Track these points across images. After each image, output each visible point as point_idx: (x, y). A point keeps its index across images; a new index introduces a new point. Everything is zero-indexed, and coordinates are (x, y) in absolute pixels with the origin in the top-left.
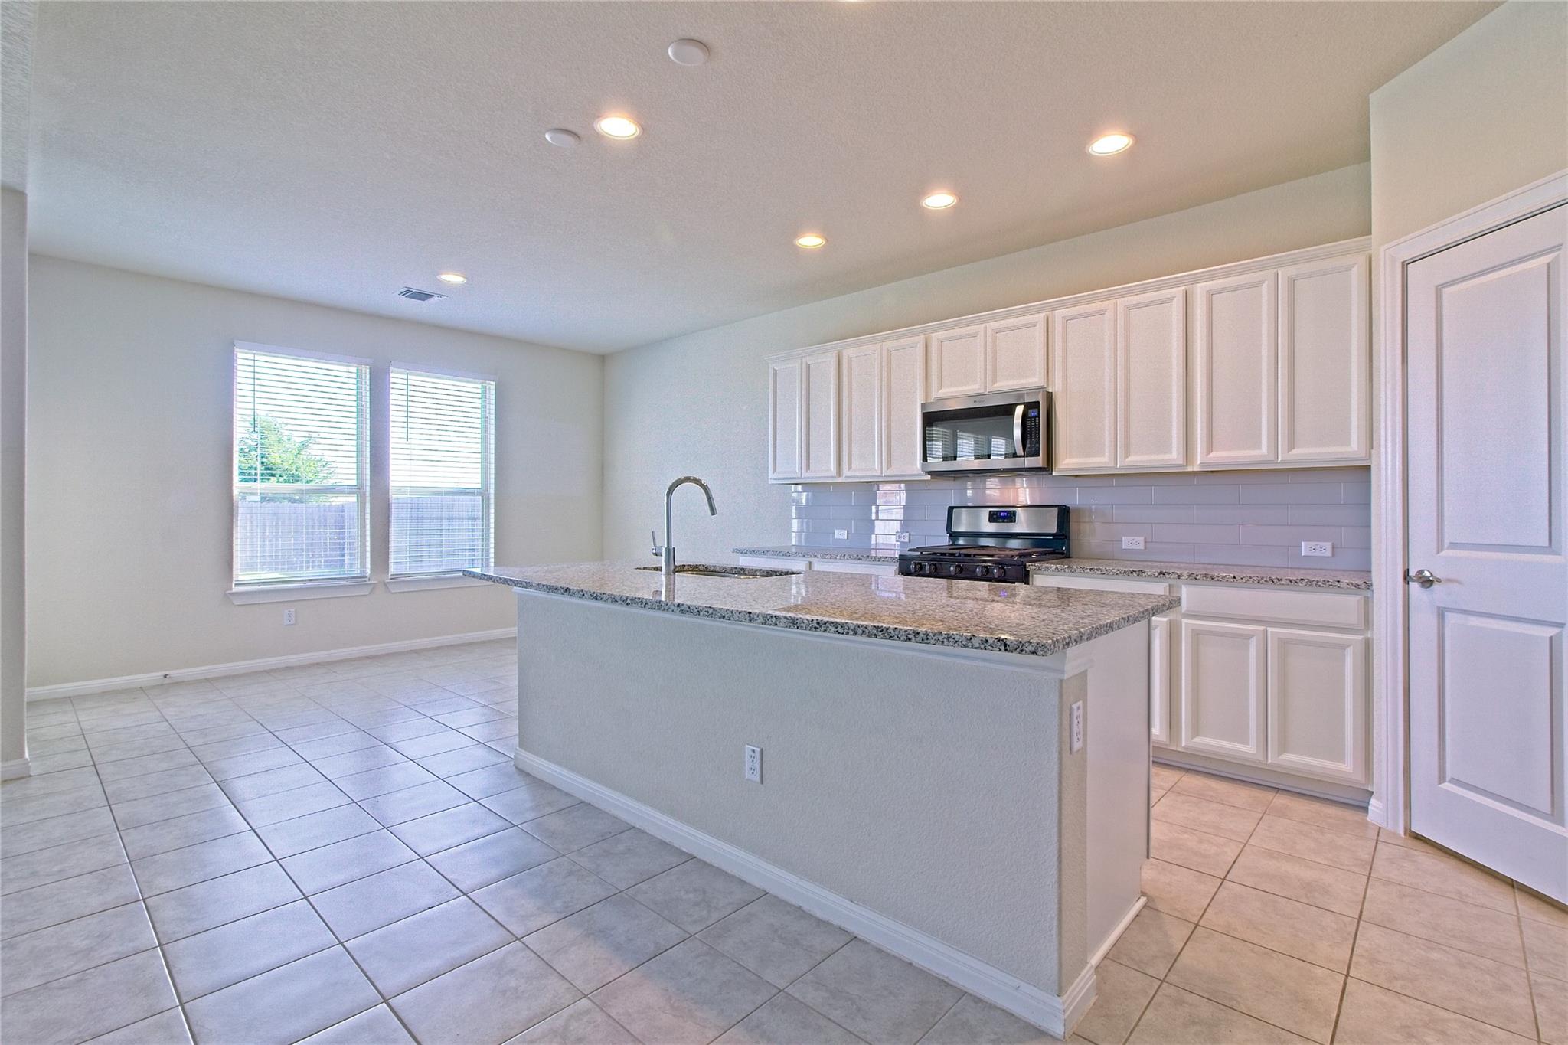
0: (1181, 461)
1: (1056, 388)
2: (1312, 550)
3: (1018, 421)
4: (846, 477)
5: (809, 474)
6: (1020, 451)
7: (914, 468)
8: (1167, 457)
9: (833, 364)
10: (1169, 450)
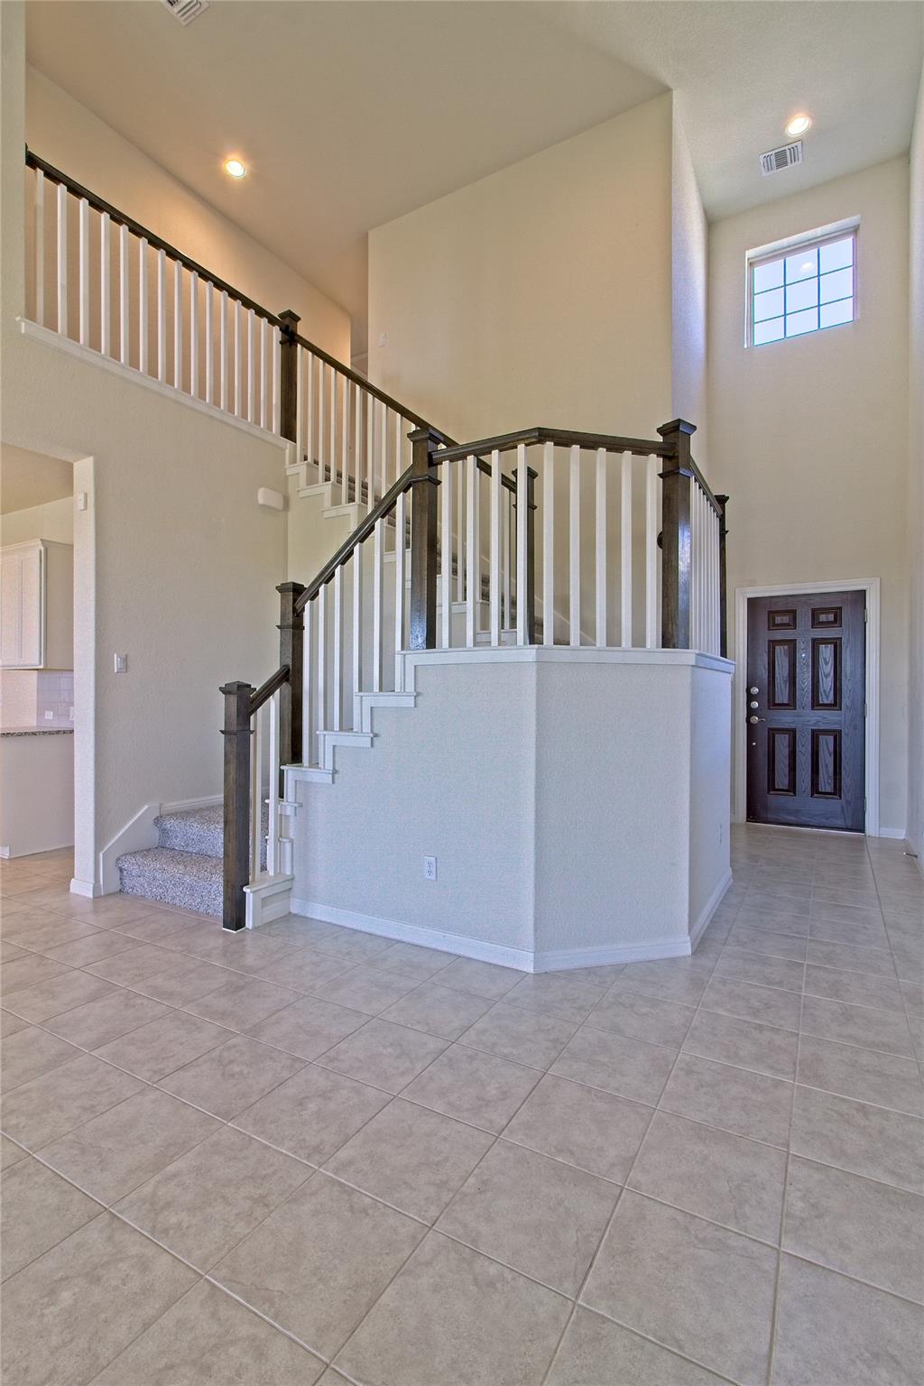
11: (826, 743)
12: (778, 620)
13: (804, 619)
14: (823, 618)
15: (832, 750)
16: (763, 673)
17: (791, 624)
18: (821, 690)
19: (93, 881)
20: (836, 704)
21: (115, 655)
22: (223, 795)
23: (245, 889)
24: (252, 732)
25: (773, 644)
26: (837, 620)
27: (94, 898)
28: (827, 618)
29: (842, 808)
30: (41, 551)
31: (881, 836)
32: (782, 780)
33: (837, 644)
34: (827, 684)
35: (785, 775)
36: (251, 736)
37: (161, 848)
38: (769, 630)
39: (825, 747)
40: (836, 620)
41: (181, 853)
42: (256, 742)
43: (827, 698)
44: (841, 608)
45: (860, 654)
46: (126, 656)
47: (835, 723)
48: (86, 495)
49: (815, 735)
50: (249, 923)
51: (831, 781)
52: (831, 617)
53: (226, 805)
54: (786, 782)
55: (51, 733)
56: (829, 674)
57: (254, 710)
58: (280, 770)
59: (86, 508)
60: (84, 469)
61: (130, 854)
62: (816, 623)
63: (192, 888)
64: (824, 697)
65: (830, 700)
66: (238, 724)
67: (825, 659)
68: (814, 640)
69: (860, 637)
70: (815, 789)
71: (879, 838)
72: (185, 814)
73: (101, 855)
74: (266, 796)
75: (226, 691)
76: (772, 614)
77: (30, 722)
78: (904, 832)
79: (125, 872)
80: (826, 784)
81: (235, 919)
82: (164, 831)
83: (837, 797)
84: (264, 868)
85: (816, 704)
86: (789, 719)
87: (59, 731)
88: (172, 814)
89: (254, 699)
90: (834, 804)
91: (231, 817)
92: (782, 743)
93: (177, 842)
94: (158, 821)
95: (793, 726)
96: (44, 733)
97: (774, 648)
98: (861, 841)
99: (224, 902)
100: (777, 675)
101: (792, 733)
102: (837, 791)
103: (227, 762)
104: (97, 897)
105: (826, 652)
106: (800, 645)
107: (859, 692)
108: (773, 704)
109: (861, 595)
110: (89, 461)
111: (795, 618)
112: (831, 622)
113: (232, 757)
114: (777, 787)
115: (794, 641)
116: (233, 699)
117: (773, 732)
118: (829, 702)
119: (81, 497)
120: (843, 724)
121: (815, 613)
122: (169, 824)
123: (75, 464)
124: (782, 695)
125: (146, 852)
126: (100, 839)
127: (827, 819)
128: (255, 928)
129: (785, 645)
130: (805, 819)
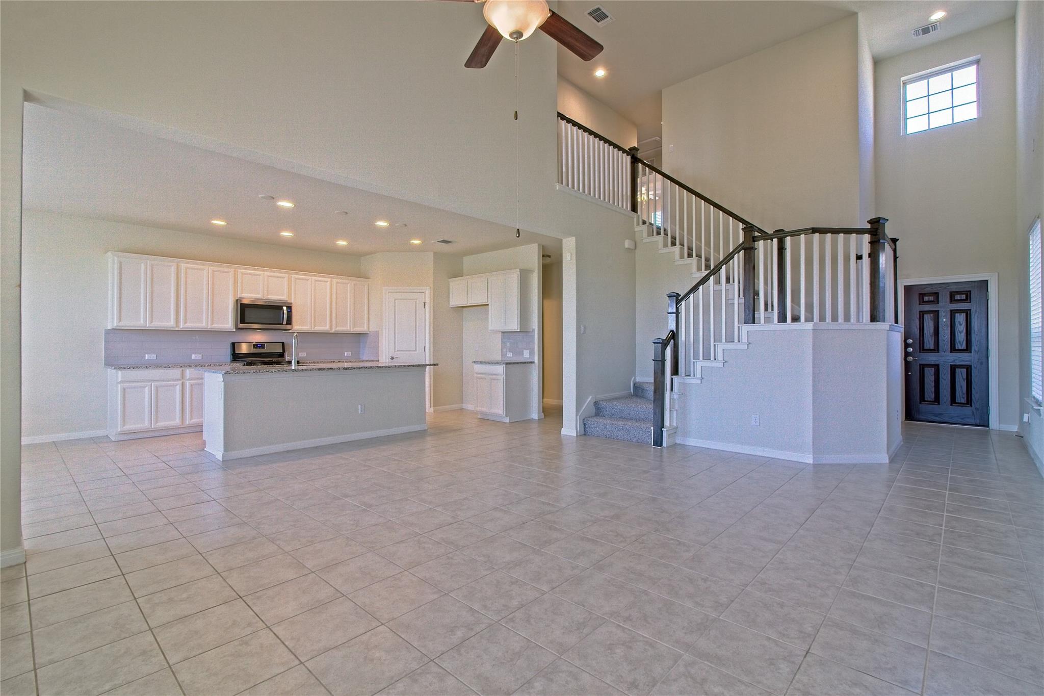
1: (292, 302)
2: (347, 354)
3: (285, 312)
4: (183, 328)
5: (152, 325)
6: (285, 322)
7: (227, 326)
8: (325, 328)
9: (173, 269)
10: (326, 326)
11: (961, 374)
12: (926, 299)
13: (944, 298)
14: (958, 297)
15: (965, 377)
16: (916, 331)
17: (936, 301)
18: (957, 341)
19: (575, 427)
20: (968, 349)
21: (582, 326)
23: (662, 429)
25: (922, 314)
26: (968, 299)
28: (961, 297)
29: (973, 412)
31: (1000, 429)
32: (930, 394)
33: (968, 313)
34: (961, 337)
35: (932, 392)
37: (599, 413)
38: (919, 304)
39: (960, 375)
40: (966, 299)
43: (961, 345)
44: (971, 291)
45: (984, 319)
47: (967, 361)
48: (571, 254)
49: (953, 368)
50: (664, 444)
51: (965, 396)
52: (964, 297)
53: (655, 392)
54: (933, 396)
56: (962, 331)
57: (665, 350)
58: (671, 378)
59: (571, 259)
62: (952, 300)
64: (959, 345)
65: (964, 346)
66: (661, 357)
67: (959, 322)
68: (951, 311)
69: (984, 309)
70: (953, 400)
71: (999, 431)
72: (610, 400)
73: (578, 417)
76: (922, 295)
77: (497, 358)
78: (1017, 427)
80: (961, 396)
81: (658, 442)
82: (598, 408)
83: (969, 405)
85: (953, 349)
86: (934, 359)
88: (601, 401)
90: (967, 410)
91: (658, 397)
92: (929, 374)
93: (607, 411)
94: (597, 403)
95: (937, 363)
96: (521, 363)
97: (923, 317)
98: (987, 434)
99: (654, 435)
100: (925, 332)
101: (937, 367)
102: (969, 401)
103: (656, 373)
104: (577, 436)
105: (960, 318)
106: (942, 314)
107: (984, 342)
108: (922, 349)
109: (985, 283)
111: (938, 297)
112: (964, 300)
113: (659, 371)
114: (926, 400)
115: (938, 311)
117: (922, 367)
118: (962, 348)
119: (569, 254)
120: (973, 361)
121: (952, 294)
122: (603, 404)
123: (564, 241)
124: (929, 343)
126: (578, 410)
127: (962, 419)
129: (931, 313)
130: (946, 419)
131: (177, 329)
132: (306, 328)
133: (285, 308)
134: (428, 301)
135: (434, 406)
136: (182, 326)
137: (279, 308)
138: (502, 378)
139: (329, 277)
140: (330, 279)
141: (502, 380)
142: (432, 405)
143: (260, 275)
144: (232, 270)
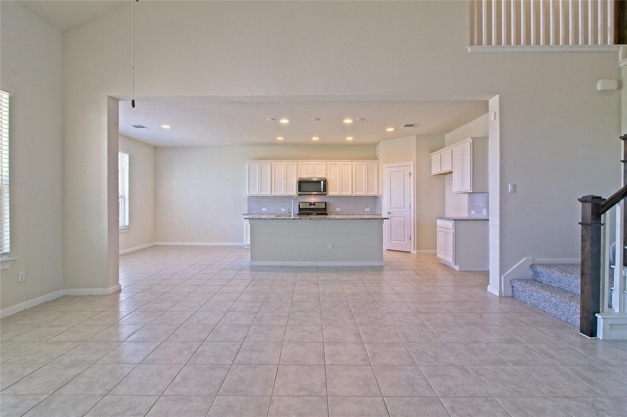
0: (351, 194)
1: (328, 178)
2: (367, 210)
3: (322, 184)
4: (274, 195)
5: (261, 194)
6: (322, 191)
7: (293, 193)
8: (349, 193)
9: (269, 166)
10: (349, 192)
19: (499, 289)
21: (509, 184)
22: (580, 259)
23: (596, 315)
24: (603, 224)
27: (500, 296)
30: (471, 142)
36: (602, 227)
37: (535, 280)
41: (548, 286)
42: (606, 230)
46: (515, 184)
48: (495, 113)
50: (600, 334)
53: (583, 264)
55: (475, 220)
57: (604, 212)
58: (624, 248)
59: (495, 119)
60: (494, 102)
61: (517, 280)
63: (556, 305)
66: (592, 220)
72: (549, 266)
73: (503, 277)
74: (613, 263)
75: (583, 200)
77: (465, 215)
79: (515, 288)
81: (589, 330)
82: (536, 272)
84: (610, 306)
87: (479, 219)
88: (540, 264)
89: (603, 206)
91: (586, 271)
93: (545, 280)
94: (532, 266)
96: (473, 220)
99: (581, 318)
103: (583, 240)
104: (501, 296)
110: (497, 97)
113: (587, 238)
116: (589, 206)
119: (493, 114)
122: (539, 269)
123: (490, 101)
125: (526, 281)
126: (502, 270)
128: (604, 340)
131: (271, 196)
132: (336, 193)
133: (322, 182)
134: (412, 172)
135: (417, 250)
136: (273, 194)
137: (319, 182)
138: (452, 231)
139: (350, 162)
140: (351, 163)
141: (452, 233)
142: (416, 248)
143: (310, 164)
144: (296, 163)
